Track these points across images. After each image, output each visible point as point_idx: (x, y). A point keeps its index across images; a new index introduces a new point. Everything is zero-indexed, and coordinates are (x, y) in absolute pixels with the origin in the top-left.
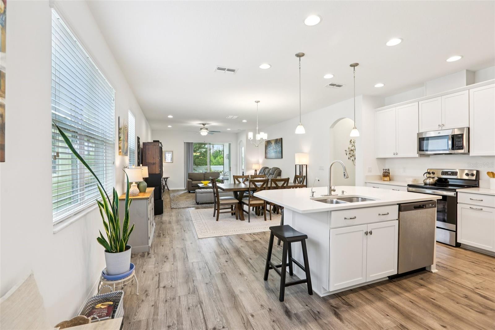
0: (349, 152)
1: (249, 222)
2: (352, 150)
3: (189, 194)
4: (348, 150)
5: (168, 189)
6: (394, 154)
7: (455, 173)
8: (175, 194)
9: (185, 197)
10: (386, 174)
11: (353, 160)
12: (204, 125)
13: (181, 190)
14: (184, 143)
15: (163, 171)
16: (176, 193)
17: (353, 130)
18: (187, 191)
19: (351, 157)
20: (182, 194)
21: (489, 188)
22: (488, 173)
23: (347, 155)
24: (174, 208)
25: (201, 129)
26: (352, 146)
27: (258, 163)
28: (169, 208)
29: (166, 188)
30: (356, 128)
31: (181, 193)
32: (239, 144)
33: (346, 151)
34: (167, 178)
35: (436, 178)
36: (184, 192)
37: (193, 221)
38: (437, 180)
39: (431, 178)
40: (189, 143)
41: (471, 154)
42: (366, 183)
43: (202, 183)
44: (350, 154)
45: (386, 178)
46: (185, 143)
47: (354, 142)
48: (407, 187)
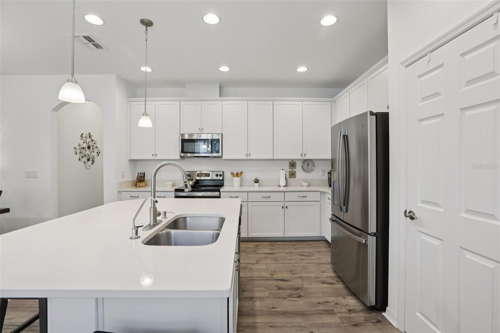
0: (79, 151)
2: (83, 148)
4: (78, 147)
6: (153, 156)
7: (208, 175)
10: (141, 179)
11: (84, 162)
17: (143, 117)
19: (83, 157)
21: (233, 186)
22: (232, 174)
23: (77, 154)
26: (84, 143)
30: (147, 115)
33: (75, 148)
35: (194, 181)
38: (195, 182)
39: (190, 181)
41: (224, 158)
42: (120, 193)
44: (81, 153)
45: (141, 183)
47: (88, 136)
48: (174, 192)
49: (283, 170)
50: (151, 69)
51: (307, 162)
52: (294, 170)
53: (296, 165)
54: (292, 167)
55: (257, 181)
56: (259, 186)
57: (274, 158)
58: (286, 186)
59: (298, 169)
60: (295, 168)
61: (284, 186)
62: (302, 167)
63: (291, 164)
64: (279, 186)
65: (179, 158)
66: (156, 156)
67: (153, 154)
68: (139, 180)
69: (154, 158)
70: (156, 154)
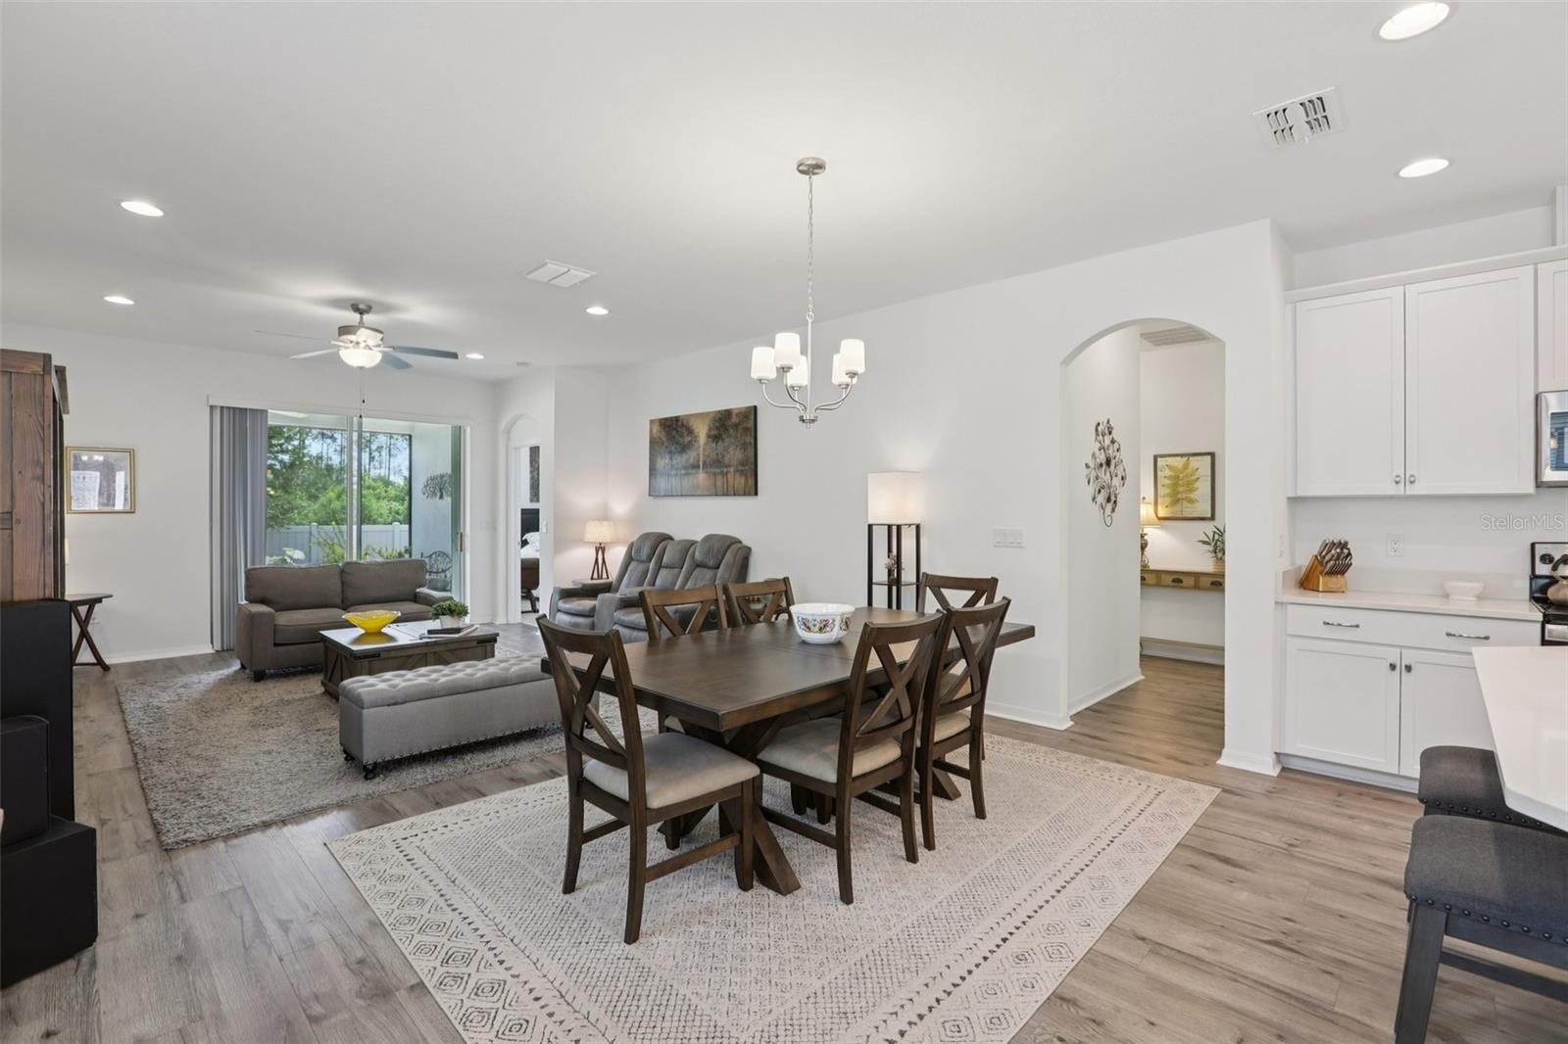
1: (846, 896)
3: (260, 686)
5: (100, 662)
6: (1397, 483)
8: (163, 699)
9: (240, 716)
10: (1339, 566)
11: (1101, 506)
12: (357, 308)
13: (194, 663)
14: (212, 407)
15: (67, 561)
16: (164, 689)
18: (237, 666)
19: (1099, 492)
20: (208, 692)
24: (192, 843)
25: (345, 330)
27: (605, 516)
28: (142, 846)
29: (85, 656)
31: (201, 687)
32: (508, 432)
33: (1088, 467)
34: (92, 602)
36: (213, 677)
37: (439, 996)
40: (246, 409)
42: (1282, 608)
43: (349, 625)
46: (217, 414)
47: (1106, 431)
48: (1539, 626)
65: (1529, 487)
66: (1412, 482)
67: (1398, 476)
68: (1329, 566)
69: (1400, 490)
70: (1412, 476)
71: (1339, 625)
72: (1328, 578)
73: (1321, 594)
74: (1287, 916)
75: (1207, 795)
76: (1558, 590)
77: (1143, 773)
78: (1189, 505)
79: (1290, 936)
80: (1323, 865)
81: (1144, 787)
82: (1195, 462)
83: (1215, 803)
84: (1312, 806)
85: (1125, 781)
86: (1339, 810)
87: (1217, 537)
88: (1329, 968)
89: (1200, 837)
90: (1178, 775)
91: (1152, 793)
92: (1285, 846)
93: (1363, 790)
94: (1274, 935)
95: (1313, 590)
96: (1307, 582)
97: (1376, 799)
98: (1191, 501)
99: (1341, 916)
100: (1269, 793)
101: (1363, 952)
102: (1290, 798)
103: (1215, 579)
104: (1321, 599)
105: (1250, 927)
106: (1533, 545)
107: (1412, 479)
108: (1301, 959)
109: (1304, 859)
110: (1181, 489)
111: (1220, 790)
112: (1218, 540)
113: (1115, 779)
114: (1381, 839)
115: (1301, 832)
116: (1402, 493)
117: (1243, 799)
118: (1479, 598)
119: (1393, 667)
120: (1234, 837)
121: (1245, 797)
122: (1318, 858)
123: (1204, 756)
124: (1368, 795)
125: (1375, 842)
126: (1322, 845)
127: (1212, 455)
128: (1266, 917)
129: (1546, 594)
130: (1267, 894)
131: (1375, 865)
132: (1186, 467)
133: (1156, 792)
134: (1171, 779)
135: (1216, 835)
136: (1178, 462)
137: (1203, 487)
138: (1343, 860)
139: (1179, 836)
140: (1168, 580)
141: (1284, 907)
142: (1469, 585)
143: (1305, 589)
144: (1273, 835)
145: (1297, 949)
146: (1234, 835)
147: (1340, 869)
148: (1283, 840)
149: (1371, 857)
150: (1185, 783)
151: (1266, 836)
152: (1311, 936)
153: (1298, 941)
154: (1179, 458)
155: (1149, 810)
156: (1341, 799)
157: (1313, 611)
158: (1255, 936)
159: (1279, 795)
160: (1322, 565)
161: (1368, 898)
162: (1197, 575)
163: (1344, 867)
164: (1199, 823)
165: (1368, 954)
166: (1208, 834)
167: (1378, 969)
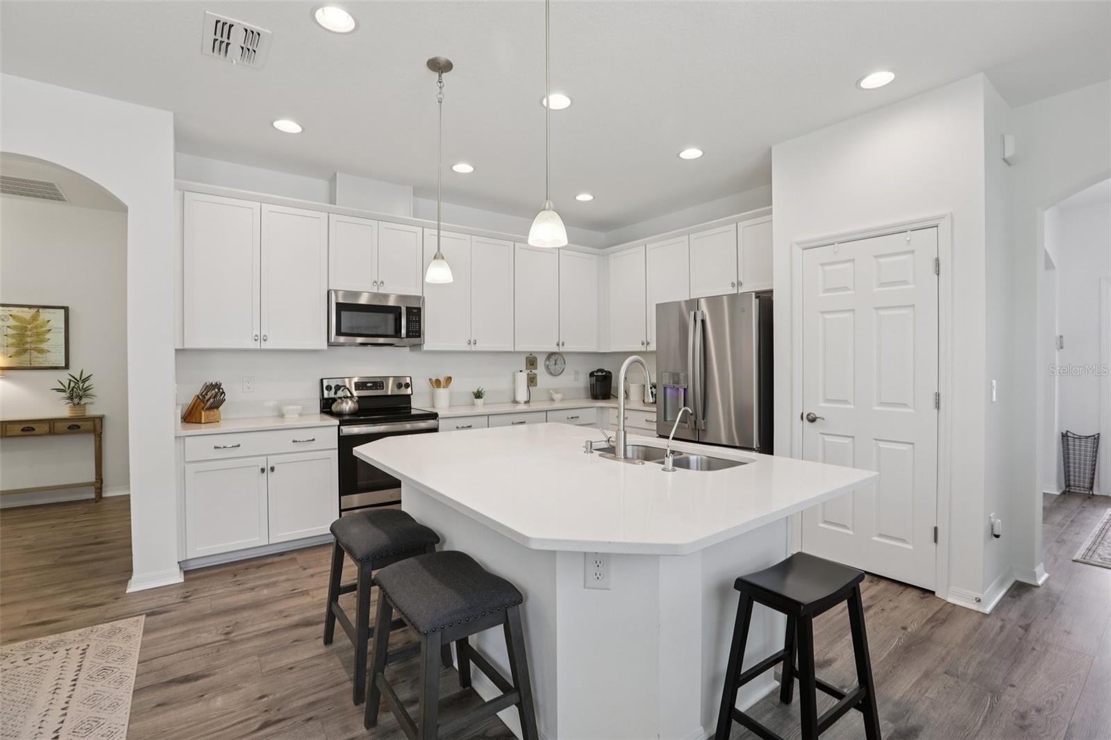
6: (256, 340)
7: (379, 385)
10: (215, 402)
35: (356, 399)
41: (425, 347)
45: (212, 412)
48: (337, 428)
49: (521, 371)
50: (301, 126)
51: (553, 357)
52: (534, 371)
53: (537, 363)
54: (531, 367)
55: (478, 395)
56: (484, 404)
57: (516, 350)
58: (527, 402)
59: (540, 371)
60: (536, 369)
61: (526, 402)
62: (547, 367)
63: (530, 361)
64: (515, 402)
65: (324, 346)
66: (265, 340)
67: (257, 336)
68: (209, 403)
69: (256, 346)
70: (265, 336)
71: (224, 447)
72: (208, 412)
73: (203, 425)
74: (259, 695)
75: (134, 628)
76: (337, 406)
77: (52, 638)
78: (39, 355)
79: (271, 710)
80: (257, 636)
81: (62, 652)
82: (44, 315)
83: (146, 631)
84: (221, 594)
85: (35, 659)
86: (242, 587)
87: (72, 384)
88: (309, 715)
89: (151, 671)
90: (94, 622)
91: (75, 656)
92: (223, 637)
93: (247, 564)
94: (260, 718)
95: (196, 423)
96: (190, 417)
97: (259, 567)
98: (41, 351)
99: (291, 668)
100: (185, 599)
101: (317, 686)
102: (202, 595)
103: (73, 423)
104: (203, 429)
105: (239, 726)
106: (322, 380)
107: (265, 338)
108: (289, 723)
109: (242, 640)
110: (29, 339)
111: (144, 616)
112: (74, 387)
113: (20, 662)
114: (279, 595)
115: (228, 619)
116: (259, 347)
117: (169, 614)
118: (300, 415)
119: (263, 470)
120: (180, 653)
121: (170, 611)
122: (250, 632)
123: (110, 591)
124: (252, 567)
125: (276, 600)
126: (247, 621)
127: (66, 309)
128: (246, 707)
129: (331, 408)
130: (235, 688)
131: (286, 616)
132: (35, 318)
133: (80, 651)
134: (89, 629)
135: (164, 660)
136: (27, 314)
137: (57, 339)
138: (266, 625)
139: (131, 683)
140: (17, 429)
141: (252, 688)
142: (296, 407)
143: (188, 422)
144: (210, 633)
145: (280, 717)
146: (180, 651)
147: (269, 632)
148: (219, 633)
149: (281, 612)
150: (106, 627)
151: (206, 637)
152: (283, 699)
153: (278, 710)
154: (27, 309)
155: (82, 676)
156: (237, 579)
157: (202, 440)
158: (248, 731)
159: (196, 597)
160: (203, 402)
161: (296, 643)
162: (51, 422)
163: (270, 630)
164: (143, 659)
165: (321, 685)
166: (156, 664)
167: (332, 692)
